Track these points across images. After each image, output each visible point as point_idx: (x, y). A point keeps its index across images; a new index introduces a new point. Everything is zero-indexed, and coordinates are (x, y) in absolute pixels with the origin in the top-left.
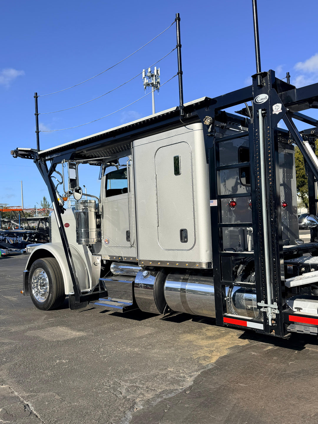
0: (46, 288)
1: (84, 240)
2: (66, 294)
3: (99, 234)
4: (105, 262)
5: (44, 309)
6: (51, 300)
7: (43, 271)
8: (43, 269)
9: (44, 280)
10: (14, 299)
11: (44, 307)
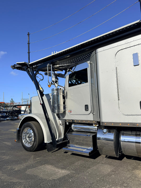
0: (32, 139)
1: (57, 111)
2: (45, 142)
3: (65, 108)
4: (67, 123)
5: (31, 151)
6: (35, 146)
7: (29, 129)
8: (30, 128)
9: (31, 134)
10: (9, 144)
11: (30, 150)
